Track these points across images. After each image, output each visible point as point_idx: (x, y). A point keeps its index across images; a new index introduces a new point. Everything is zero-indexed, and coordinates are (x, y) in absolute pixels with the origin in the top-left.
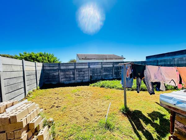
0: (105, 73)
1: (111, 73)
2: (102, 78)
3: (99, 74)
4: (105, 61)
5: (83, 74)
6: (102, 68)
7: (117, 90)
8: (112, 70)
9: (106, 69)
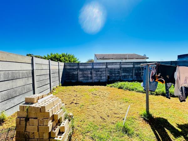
0: (123, 74)
1: (131, 74)
2: (120, 79)
3: (117, 75)
4: (124, 61)
5: (101, 74)
6: (121, 68)
7: (137, 93)
8: (132, 71)
9: (125, 70)
